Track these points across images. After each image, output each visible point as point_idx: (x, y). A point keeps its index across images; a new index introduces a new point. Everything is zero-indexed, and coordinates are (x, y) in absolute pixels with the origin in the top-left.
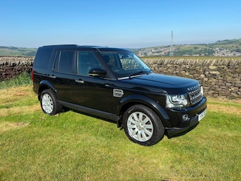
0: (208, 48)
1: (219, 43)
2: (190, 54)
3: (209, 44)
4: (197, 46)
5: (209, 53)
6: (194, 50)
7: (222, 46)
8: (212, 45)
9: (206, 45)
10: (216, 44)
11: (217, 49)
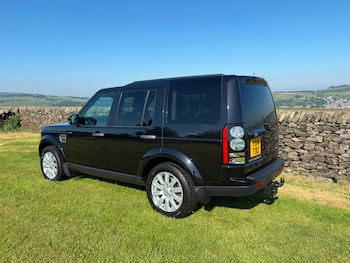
0: (316, 96)
1: (332, 89)
2: (290, 106)
3: (318, 91)
4: (300, 94)
5: (318, 104)
6: (295, 99)
7: (337, 93)
8: (321, 93)
9: (313, 92)
10: (328, 91)
11: (330, 98)
